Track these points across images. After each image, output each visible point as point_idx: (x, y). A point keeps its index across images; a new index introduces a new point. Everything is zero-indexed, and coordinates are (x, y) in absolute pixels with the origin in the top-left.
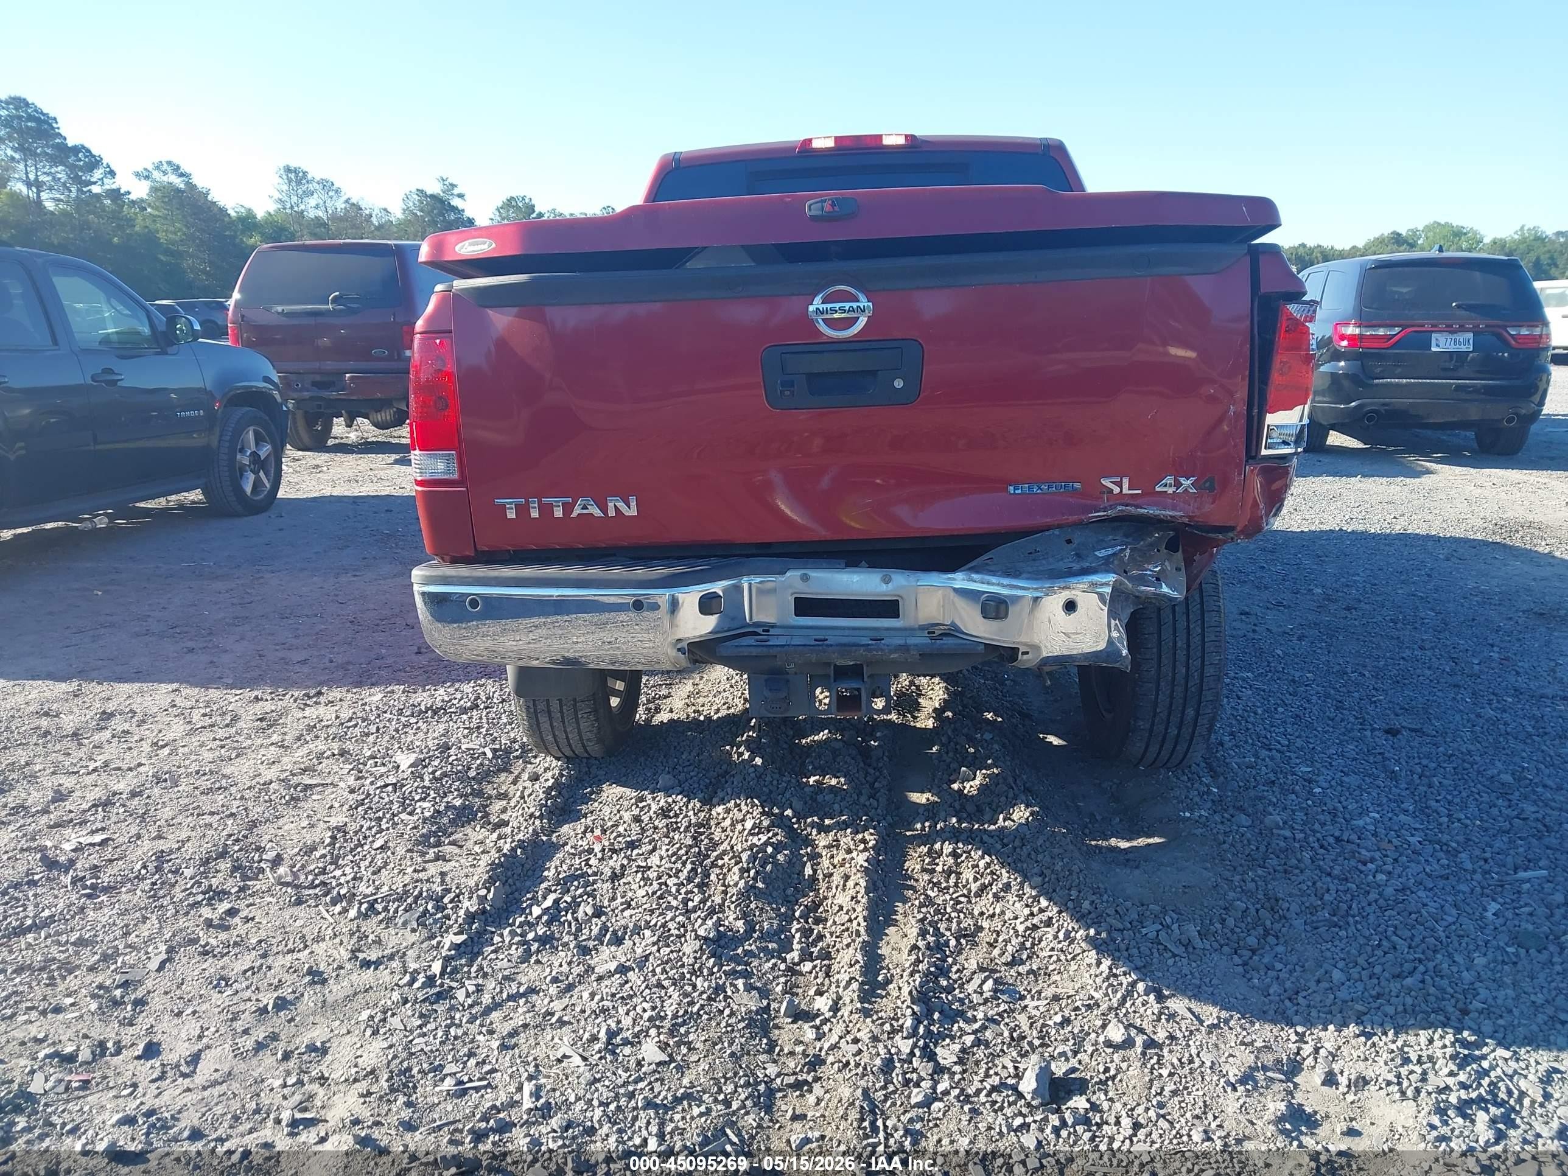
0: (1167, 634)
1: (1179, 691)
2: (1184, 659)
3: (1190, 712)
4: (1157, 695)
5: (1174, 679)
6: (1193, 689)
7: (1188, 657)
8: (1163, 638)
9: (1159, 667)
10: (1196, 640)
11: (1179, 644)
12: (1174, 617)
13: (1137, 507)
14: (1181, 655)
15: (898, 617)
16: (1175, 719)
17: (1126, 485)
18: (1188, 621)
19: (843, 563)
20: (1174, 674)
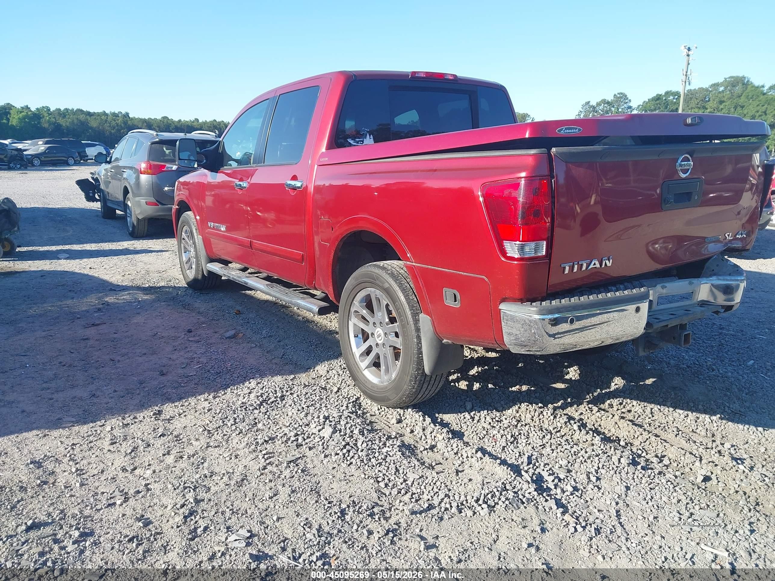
15: (691, 300)
17: (730, 236)
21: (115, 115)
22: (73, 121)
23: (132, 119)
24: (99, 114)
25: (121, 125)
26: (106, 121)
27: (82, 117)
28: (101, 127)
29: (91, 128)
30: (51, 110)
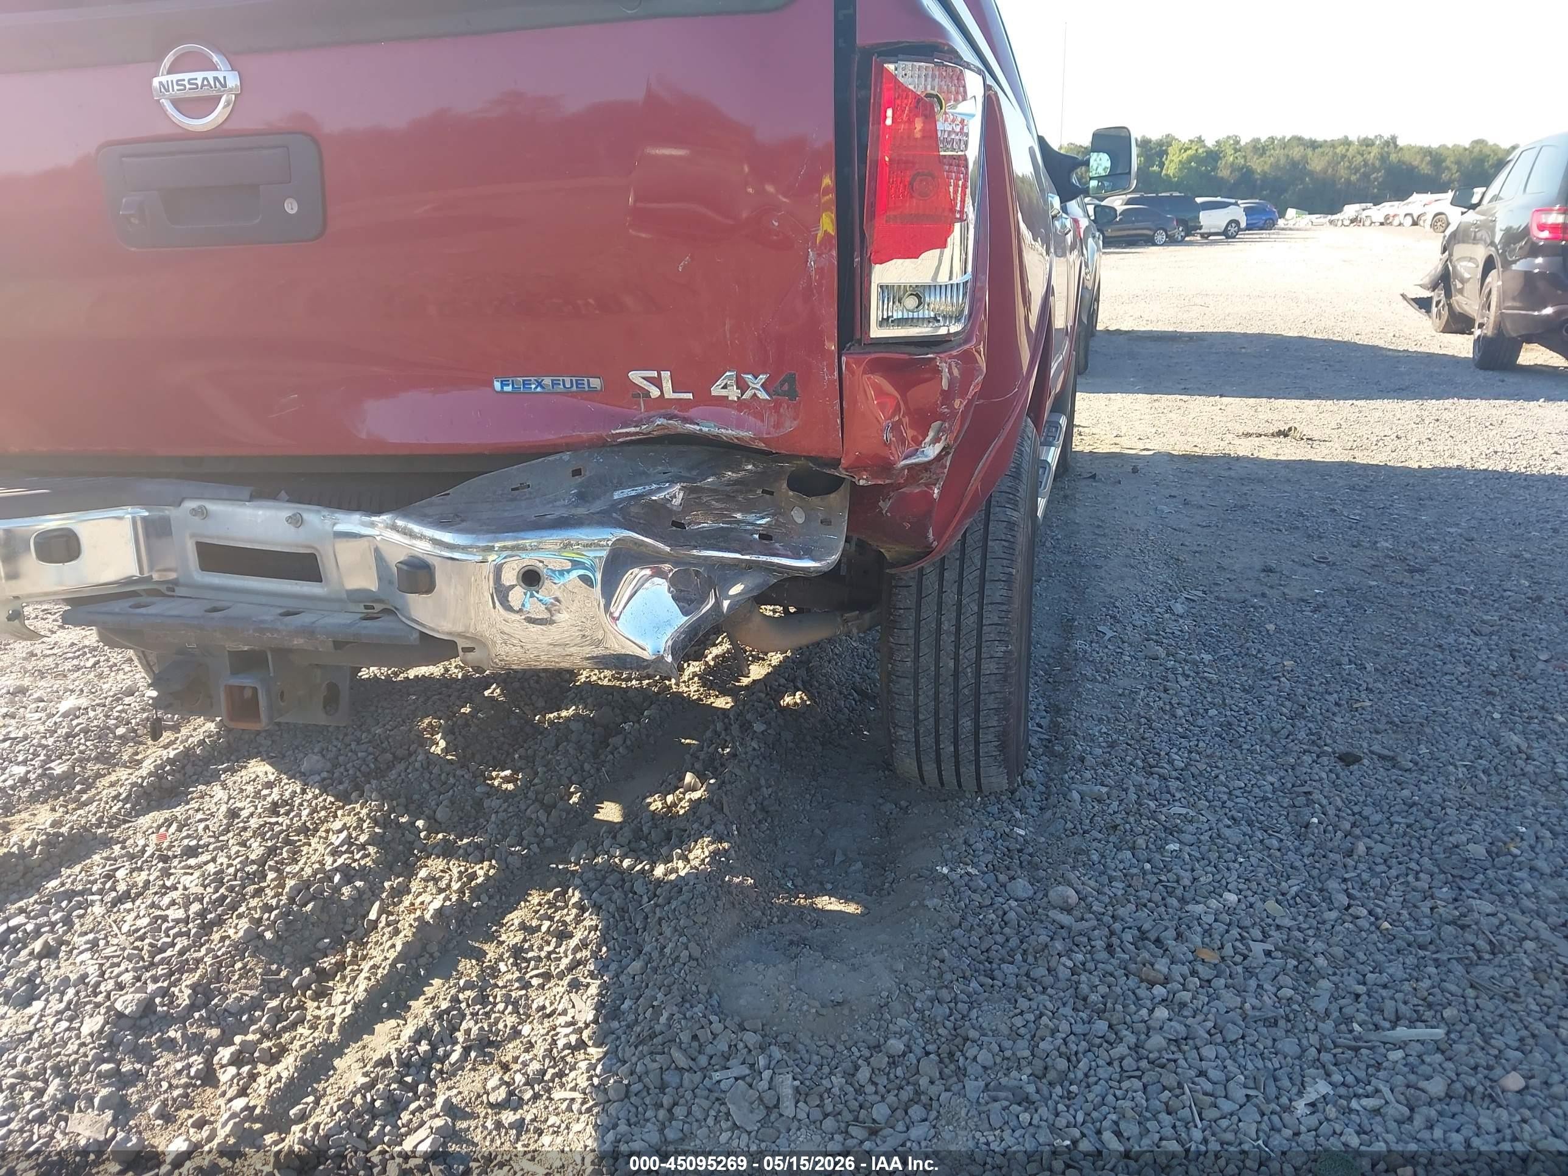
0: (929, 611)
1: (946, 691)
2: (951, 648)
3: (966, 723)
4: (917, 695)
5: (938, 675)
6: (966, 691)
7: (957, 646)
8: (924, 615)
9: (917, 658)
10: (969, 621)
11: (945, 627)
12: (941, 586)
13: (686, 420)
14: (948, 641)
15: (321, 581)
16: (946, 732)
17: (667, 385)
18: (960, 593)
19: (247, 492)
20: (938, 667)
21: (1367, 143)
22: (1279, 160)
23: (1401, 149)
24: (1333, 145)
25: (1373, 164)
26: (1344, 156)
27: (1296, 153)
28: (1330, 171)
29: (1311, 174)
30: (1242, 143)
